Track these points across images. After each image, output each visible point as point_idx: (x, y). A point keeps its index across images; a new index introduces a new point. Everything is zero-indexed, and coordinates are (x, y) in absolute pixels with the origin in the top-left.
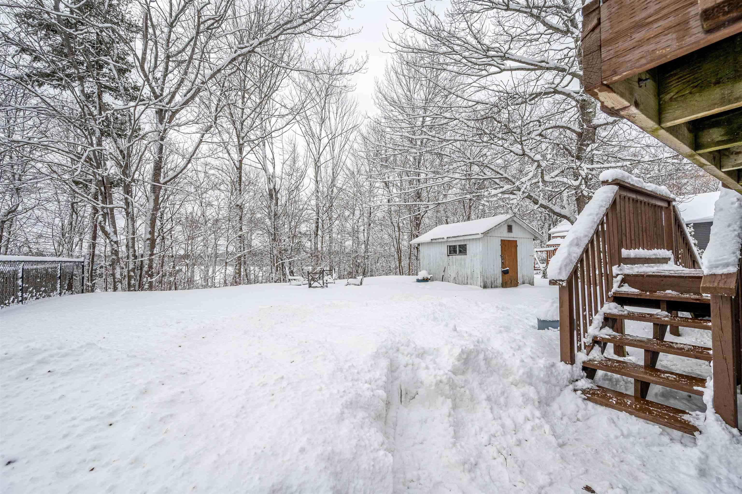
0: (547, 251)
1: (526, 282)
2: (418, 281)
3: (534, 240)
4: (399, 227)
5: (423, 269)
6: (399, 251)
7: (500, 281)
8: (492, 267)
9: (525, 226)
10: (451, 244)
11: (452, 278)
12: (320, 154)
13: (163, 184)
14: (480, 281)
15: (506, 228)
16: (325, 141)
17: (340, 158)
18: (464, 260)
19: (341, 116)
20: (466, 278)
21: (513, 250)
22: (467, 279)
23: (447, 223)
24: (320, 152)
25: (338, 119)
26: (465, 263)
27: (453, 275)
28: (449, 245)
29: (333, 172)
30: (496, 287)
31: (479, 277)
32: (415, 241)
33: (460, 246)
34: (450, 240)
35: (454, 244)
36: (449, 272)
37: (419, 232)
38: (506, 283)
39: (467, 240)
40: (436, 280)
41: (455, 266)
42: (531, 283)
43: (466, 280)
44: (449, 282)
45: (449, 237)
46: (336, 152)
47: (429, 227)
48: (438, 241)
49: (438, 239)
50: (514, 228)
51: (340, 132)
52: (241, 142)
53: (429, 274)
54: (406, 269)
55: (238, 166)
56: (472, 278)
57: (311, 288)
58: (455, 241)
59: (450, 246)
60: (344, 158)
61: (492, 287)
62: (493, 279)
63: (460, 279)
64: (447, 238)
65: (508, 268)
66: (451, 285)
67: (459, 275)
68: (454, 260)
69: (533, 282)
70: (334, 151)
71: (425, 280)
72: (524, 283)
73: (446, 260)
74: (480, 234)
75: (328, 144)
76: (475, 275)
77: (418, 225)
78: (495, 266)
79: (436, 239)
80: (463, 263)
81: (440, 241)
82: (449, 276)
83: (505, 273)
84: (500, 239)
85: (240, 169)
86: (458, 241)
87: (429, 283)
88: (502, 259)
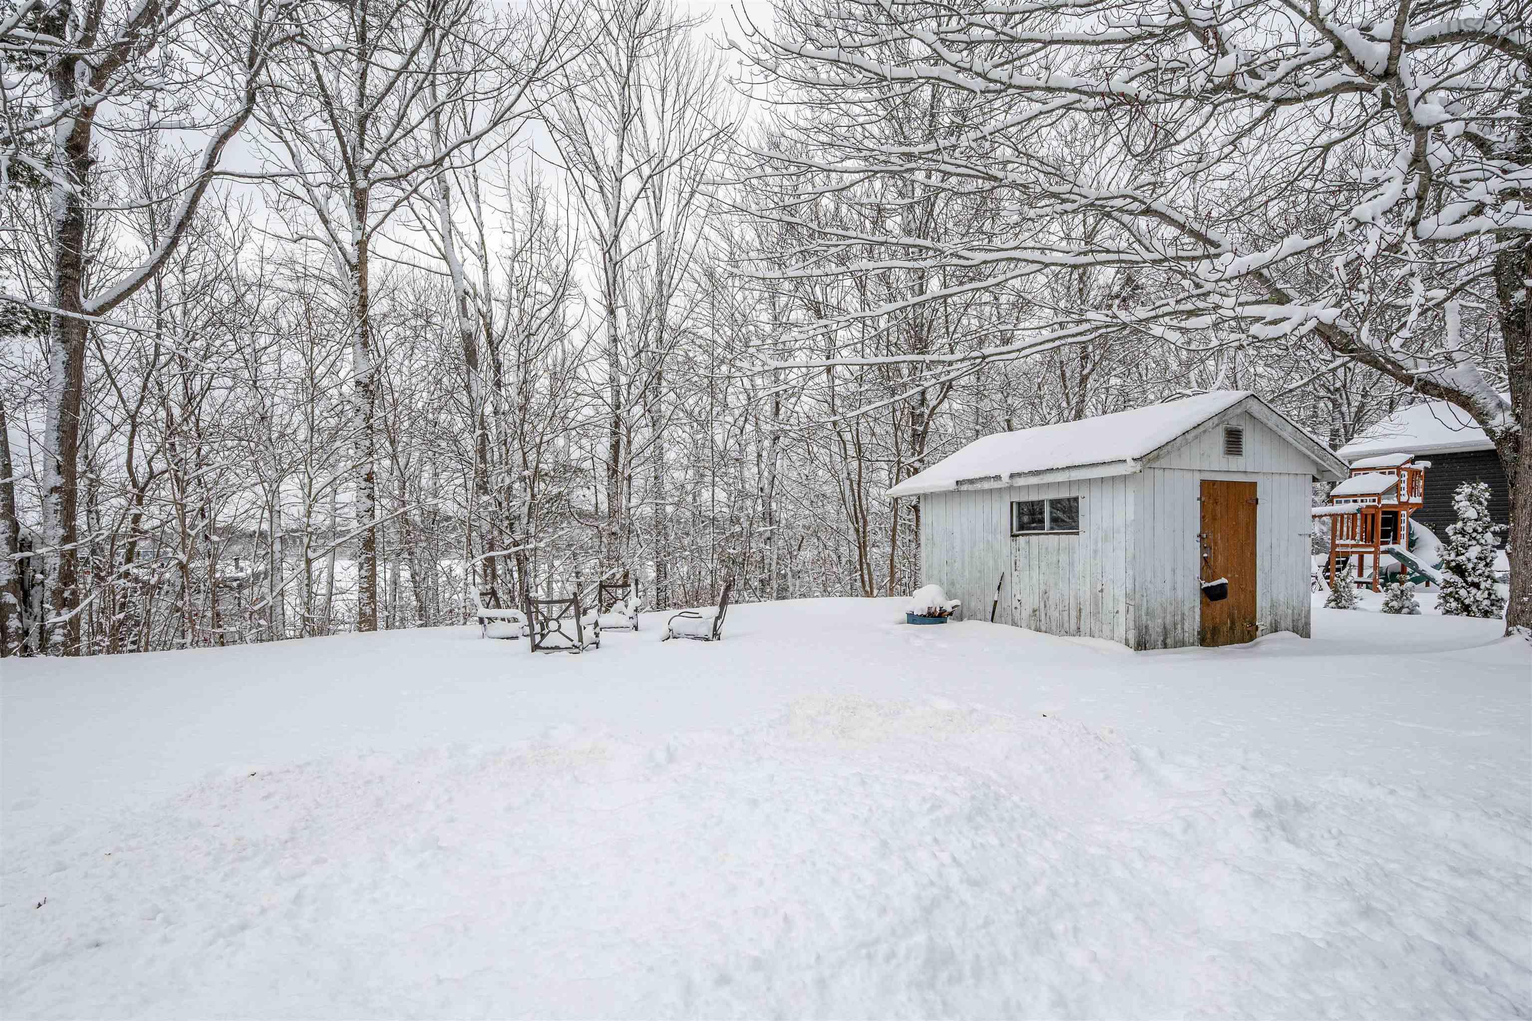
0: (1333, 516)
1: (1283, 625)
2: (913, 619)
3: (1315, 480)
4: (858, 446)
5: (930, 578)
6: (859, 516)
7: (1193, 623)
8: (1168, 576)
9: (1287, 432)
10: (1024, 498)
11: (1026, 613)
12: (618, 225)
13: (95, 313)
14: (1123, 626)
15: (1219, 439)
16: (632, 185)
17: (679, 236)
18: (1070, 550)
19: (677, 108)
20: (1074, 613)
21: (1242, 515)
22: (1079, 618)
23: (1010, 429)
24: (619, 221)
25: (668, 116)
26: (1071, 564)
27: (1031, 601)
28: (1016, 499)
29: (661, 283)
30: (1183, 644)
31: (1122, 608)
32: (909, 486)
33: (1054, 503)
34: (1021, 482)
35: (1034, 497)
36: (1016, 588)
37: (921, 461)
38: (1215, 631)
39: (1079, 482)
40: (972, 616)
41: (1035, 574)
42: (1303, 630)
43: (1073, 621)
44: (1014, 624)
45: (1019, 475)
46: (667, 219)
47: (955, 443)
48: (978, 486)
49: (981, 479)
50: (1249, 441)
51: (676, 156)
52: (362, 184)
53: (949, 596)
54: (881, 574)
55: (354, 261)
56: (1096, 614)
57: (539, 653)
58: (1039, 486)
59: (1019, 504)
60: (690, 237)
61: (1165, 646)
62: (1169, 619)
63: (1055, 614)
64: (1012, 476)
65: (1224, 580)
66: (1026, 634)
67: (1051, 602)
68: (1035, 551)
69: (1307, 624)
70: (660, 215)
71: (936, 617)
72: (1275, 629)
73: (1006, 551)
74: (1130, 463)
75: (643, 194)
76: (1109, 604)
77: (919, 438)
78: (1179, 572)
79: (971, 481)
80: (1064, 558)
81: (986, 485)
82: (1016, 603)
83: (1212, 595)
84: (1198, 477)
85: (359, 267)
86: (1049, 485)
87: (951, 626)
88: (1203, 548)
